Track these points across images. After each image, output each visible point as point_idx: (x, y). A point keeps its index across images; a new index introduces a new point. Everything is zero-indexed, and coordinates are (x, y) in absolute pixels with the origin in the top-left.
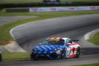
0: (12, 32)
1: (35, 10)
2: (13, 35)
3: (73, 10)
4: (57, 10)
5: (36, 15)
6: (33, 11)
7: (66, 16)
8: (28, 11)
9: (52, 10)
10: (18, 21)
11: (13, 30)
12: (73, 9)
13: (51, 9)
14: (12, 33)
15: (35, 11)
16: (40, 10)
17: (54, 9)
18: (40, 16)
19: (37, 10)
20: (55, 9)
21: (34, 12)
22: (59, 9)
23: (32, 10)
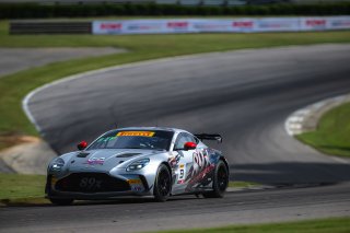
0: (29, 104)
1: (114, 27)
2: (32, 114)
3: (247, 30)
4: (190, 29)
5: (116, 46)
6: (105, 31)
7: (222, 50)
8: (88, 29)
9: (171, 30)
10: (51, 65)
11: (33, 97)
12: (246, 24)
13: (170, 25)
14: (30, 109)
15: (112, 30)
16: (131, 28)
17: (180, 25)
18: (129, 48)
19: (119, 26)
20: (185, 24)
21: (110, 34)
22: (197, 26)
23: (103, 26)
